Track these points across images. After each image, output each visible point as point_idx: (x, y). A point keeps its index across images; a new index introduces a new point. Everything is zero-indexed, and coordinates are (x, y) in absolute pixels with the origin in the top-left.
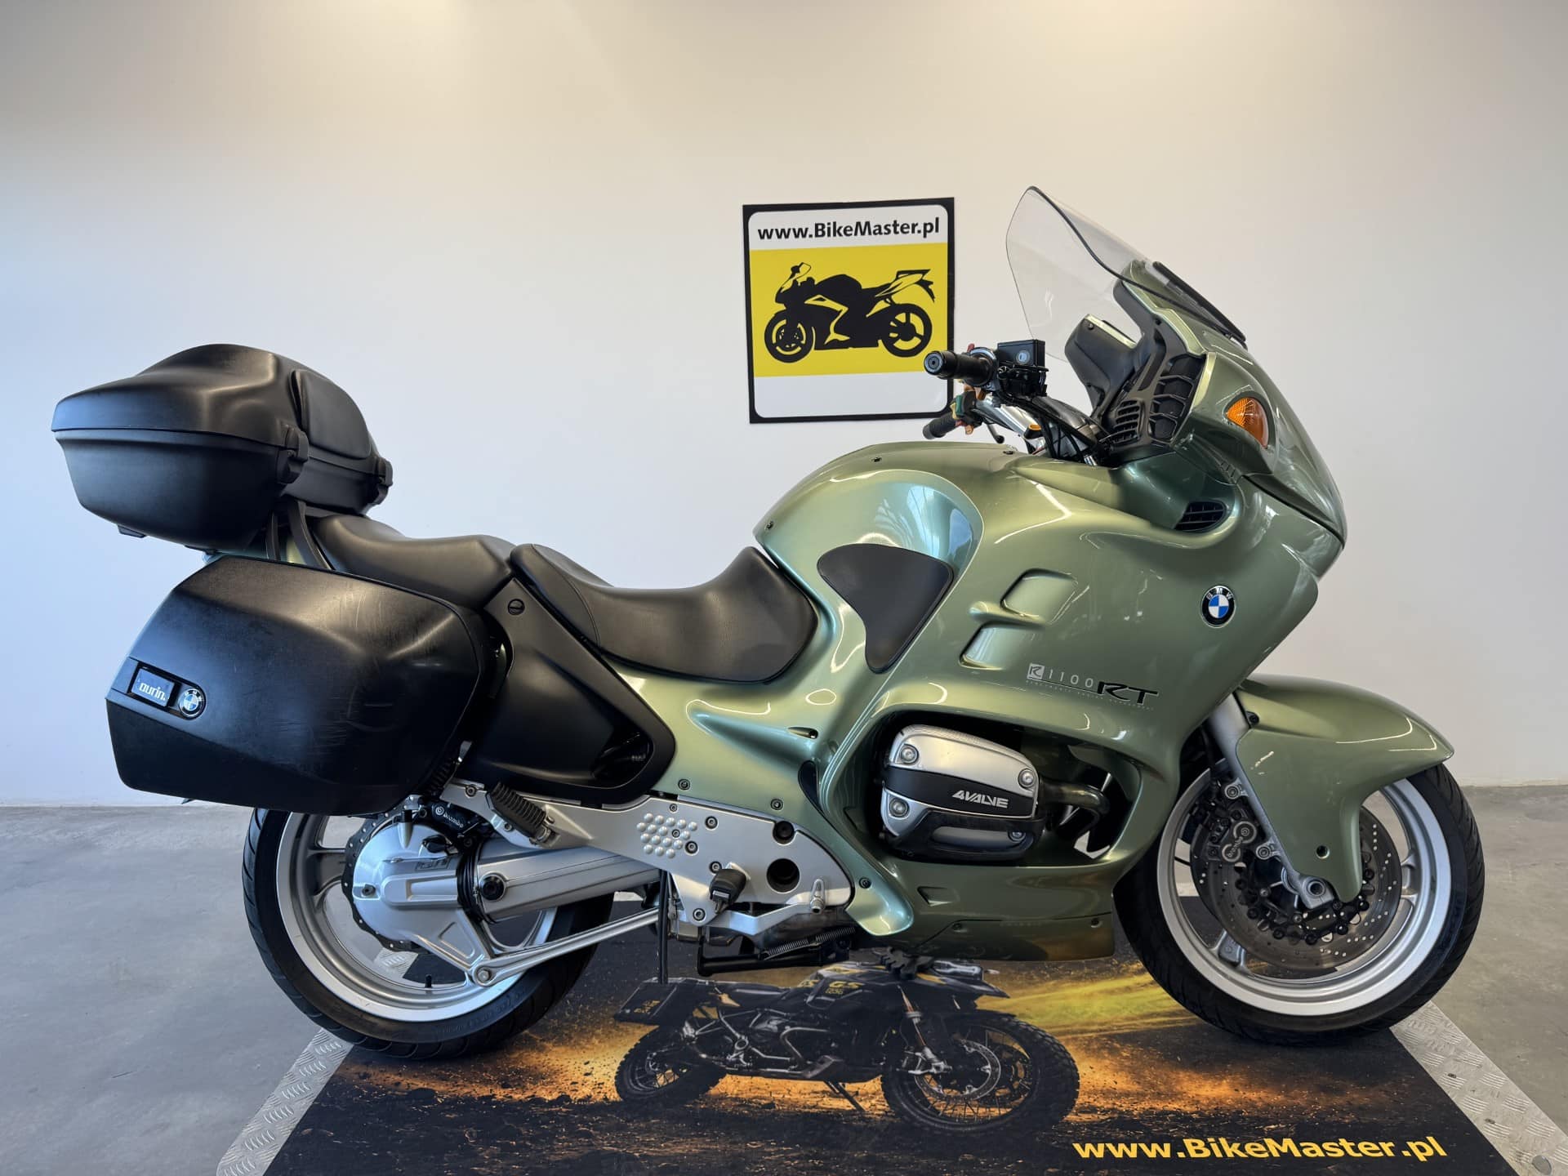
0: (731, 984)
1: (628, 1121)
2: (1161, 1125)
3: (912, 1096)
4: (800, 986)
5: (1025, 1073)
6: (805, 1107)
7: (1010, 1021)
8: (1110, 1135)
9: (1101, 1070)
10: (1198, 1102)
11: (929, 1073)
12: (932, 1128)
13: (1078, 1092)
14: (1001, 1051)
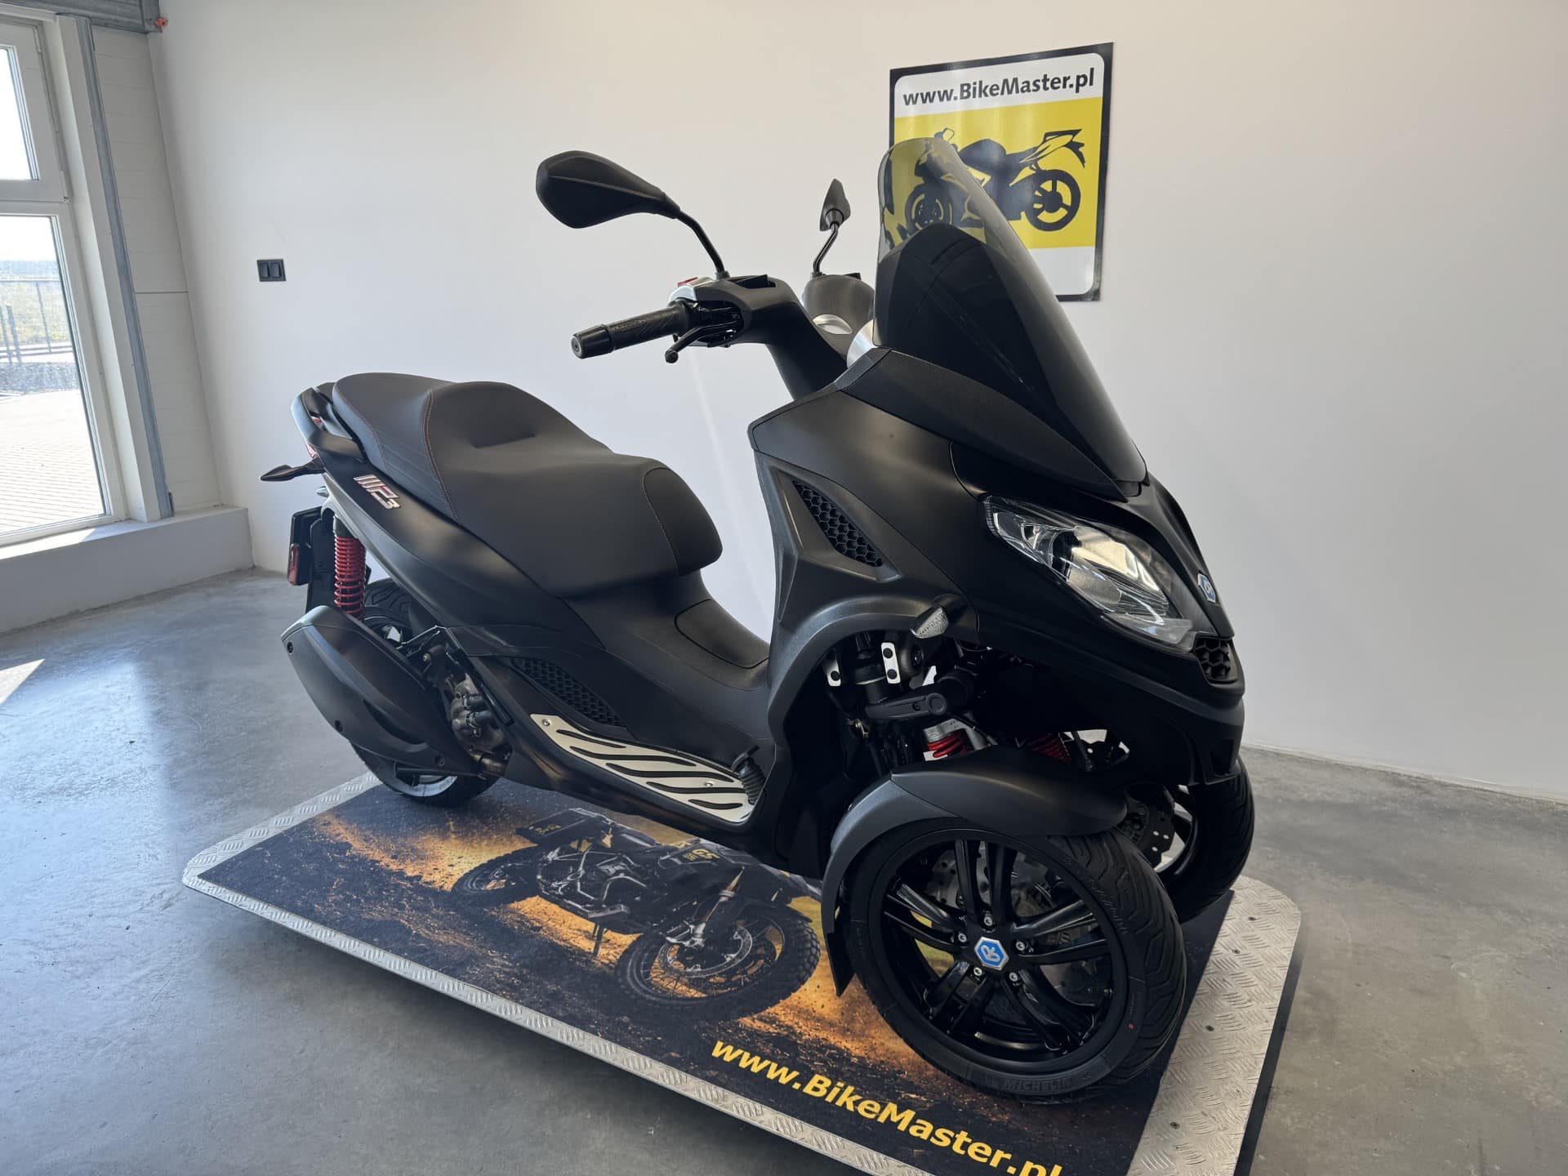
0: (623, 828)
1: (437, 907)
2: (812, 1055)
3: (645, 958)
4: (672, 845)
5: (758, 971)
6: (559, 938)
7: (802, 924)
8: (758, 1047)
9: (824, 991)
10: (874, 1049)
11: (682, 946)
12: (628, 987)
13: (779, 1002)
14: (760, 946)
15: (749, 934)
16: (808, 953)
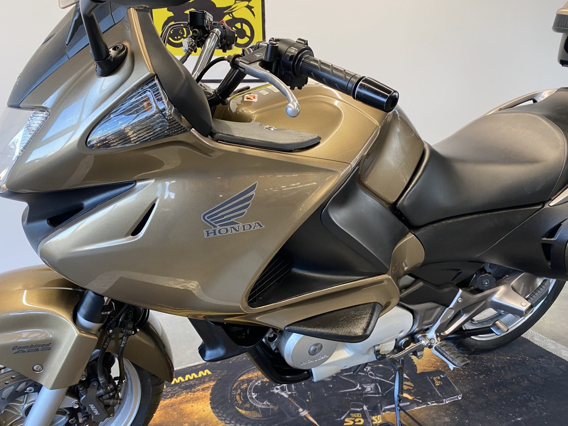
4: (379, 416)
8: (196, 381)
13: (210, 396)
14: (251, 407)
15: (263, 407)
16: (229, 420)
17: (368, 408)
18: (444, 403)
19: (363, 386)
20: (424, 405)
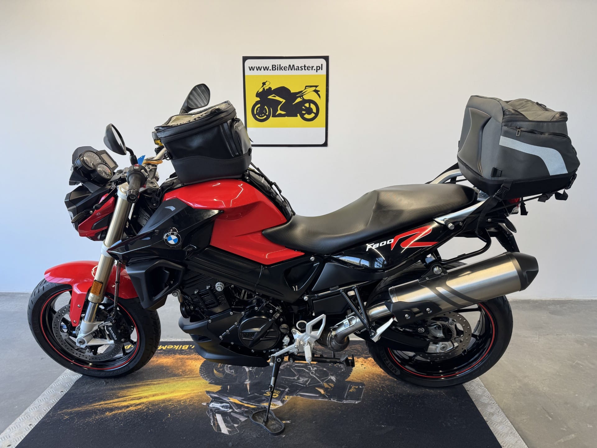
0: (322, 399)
2: (189, 352)
4: (291, 397)
7: (212, 381)
14: (222, 371)
15: (229, 373)
17: (288, 390)
18: (342, 402)
19: (299, 378)
20: (328, 399)
